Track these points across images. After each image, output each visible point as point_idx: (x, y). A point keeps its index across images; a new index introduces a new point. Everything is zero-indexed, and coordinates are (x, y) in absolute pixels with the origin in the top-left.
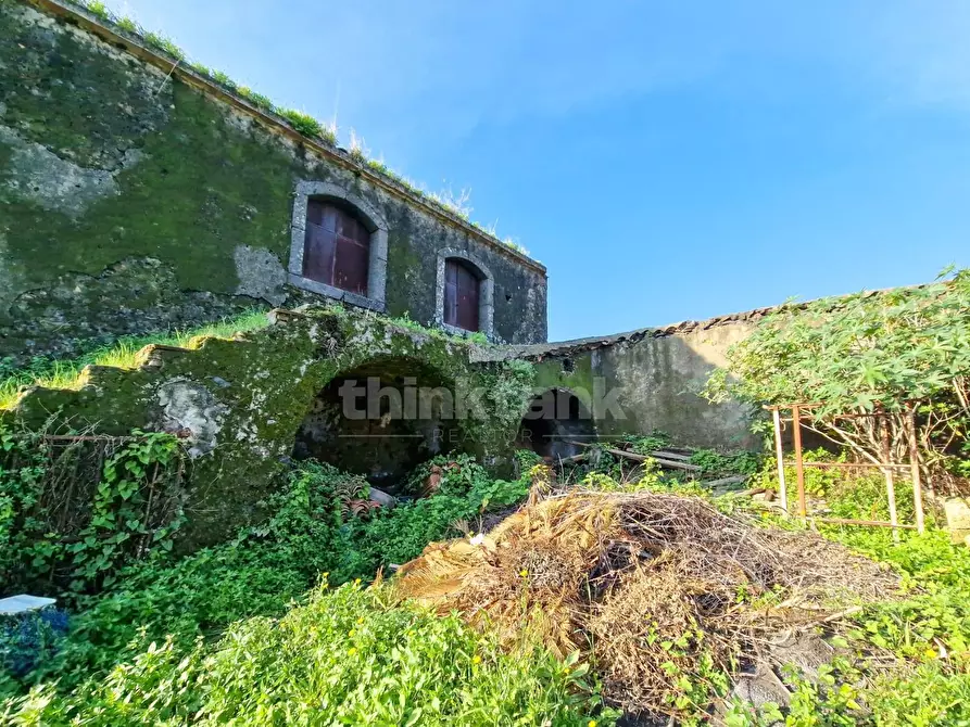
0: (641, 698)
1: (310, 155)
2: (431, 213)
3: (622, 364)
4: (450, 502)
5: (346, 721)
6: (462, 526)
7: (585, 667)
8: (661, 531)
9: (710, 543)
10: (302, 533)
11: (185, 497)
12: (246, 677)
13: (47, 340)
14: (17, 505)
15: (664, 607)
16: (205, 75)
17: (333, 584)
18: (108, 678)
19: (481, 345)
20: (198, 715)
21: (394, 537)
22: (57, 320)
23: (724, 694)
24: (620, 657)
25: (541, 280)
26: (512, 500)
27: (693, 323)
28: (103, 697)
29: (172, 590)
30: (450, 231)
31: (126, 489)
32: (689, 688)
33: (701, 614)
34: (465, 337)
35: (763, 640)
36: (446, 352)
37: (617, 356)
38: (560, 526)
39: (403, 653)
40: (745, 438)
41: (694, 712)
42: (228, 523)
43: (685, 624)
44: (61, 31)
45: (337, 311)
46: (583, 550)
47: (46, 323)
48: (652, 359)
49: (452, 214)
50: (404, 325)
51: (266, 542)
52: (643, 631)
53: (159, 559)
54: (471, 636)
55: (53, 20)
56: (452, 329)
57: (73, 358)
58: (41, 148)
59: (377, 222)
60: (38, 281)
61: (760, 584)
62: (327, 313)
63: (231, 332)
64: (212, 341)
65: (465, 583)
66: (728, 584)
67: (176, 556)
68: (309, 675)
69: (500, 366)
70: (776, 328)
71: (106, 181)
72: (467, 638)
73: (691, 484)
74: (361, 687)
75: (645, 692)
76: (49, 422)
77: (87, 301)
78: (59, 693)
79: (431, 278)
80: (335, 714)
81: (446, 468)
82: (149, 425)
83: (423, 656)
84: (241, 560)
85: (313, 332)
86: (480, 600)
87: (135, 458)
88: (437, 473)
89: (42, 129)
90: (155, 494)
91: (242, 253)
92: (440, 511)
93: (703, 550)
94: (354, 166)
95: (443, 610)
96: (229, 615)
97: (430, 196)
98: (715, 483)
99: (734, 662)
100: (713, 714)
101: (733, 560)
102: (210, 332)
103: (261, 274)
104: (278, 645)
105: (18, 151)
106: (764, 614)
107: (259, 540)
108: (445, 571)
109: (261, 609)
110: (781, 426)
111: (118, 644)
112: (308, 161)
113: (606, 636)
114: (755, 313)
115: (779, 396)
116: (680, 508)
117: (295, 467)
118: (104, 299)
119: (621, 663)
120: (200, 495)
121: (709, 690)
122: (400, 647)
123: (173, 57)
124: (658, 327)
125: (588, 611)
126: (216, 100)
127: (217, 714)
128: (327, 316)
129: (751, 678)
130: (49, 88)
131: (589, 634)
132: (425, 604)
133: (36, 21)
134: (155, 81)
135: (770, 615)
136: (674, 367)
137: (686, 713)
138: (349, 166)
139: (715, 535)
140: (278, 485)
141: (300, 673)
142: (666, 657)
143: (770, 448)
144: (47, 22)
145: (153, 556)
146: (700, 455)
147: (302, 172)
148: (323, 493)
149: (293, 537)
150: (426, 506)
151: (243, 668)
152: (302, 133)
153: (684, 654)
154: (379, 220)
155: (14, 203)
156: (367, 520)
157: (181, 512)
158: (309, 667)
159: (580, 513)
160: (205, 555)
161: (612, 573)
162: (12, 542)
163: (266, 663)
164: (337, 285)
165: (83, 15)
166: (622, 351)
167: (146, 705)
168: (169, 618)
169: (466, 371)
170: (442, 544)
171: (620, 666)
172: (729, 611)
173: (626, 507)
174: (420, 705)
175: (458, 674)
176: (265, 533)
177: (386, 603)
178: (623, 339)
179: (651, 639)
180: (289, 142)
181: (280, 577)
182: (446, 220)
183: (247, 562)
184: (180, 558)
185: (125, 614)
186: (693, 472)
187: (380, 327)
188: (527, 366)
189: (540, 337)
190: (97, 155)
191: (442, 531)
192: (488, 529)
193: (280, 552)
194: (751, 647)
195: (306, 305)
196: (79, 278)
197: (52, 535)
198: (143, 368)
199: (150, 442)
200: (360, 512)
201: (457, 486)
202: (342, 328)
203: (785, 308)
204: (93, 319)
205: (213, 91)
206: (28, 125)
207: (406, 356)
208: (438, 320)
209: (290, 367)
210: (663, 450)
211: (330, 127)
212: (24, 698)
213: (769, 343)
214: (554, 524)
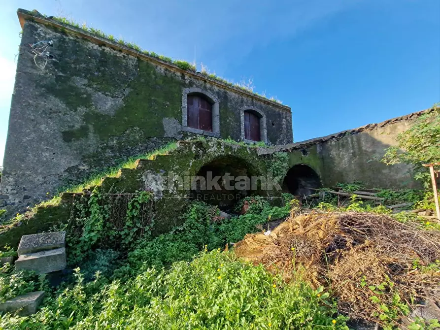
0: (359, 313)
1: (186, 77)
2: (236, 92)
3: (334, 149)
4: (253, 216)
5: (220, 306)
6: (260, 227)
7: (327, 294)
8: (364, 231)
9: (394, 238)
10: (195, 229)
11: (154, 215)
12: (180, 284)
13: (107, 160)
14: (104, 218)
15: (369, 269)
16: (148, 54)
17: (209, 250)
18: (136, 280)
19: (262, 147)
20: (165, 296)
21: (231, 231)
22: (109, 153)
23: (407, 314)
24: (346, 291)
25: (288, 114)
26: (282, 216)
27: (374, 124)
28: (134, 286)
29: (152, 249)
30: (245, 99)
31: (135, 212)
32: (387, 310)
33: (391, 273)
34: (255, 144)
35: (429, 289)
36: (247, 152)
37: (331, 145)
38: (308, 228)
39: (240, 280)
40: (411, 183)
41: (390, 322)
42: (169, 225)
43: (382, 278)
44: (101, 49)
45: (202, 139)
46: (321, 240)
47: (107, 154)
48: (351, 145)
49: (245, 91)
50: (229, 142)
51: (182, 232)
52: (357, 280)
53: (147, 238)
54: (269, 275)
55: (97, 46)
56: (249, 141)
57: (115, 166)
58: (100, 93)
59: (214, 100)
60: (103, 140)
61: (427, 260)
62: (198, 140)
63: (164, 152)
64: (158, 156)
65: (264, 252)
66: (407, 259)
67: (153, 237)
68: (203, 286)
69: (272, 156)
70: (428, 122)
71: (120, 102)
72: (267, 276)
73: (379, 207)
74: (224, 292)
75: (361, 310)
76: (111, 189)
77: (117, 146)
78: (121, 284)
79: (238, 120)
80: (215, 302)
81: (250, 202)
82: (141, 189)
83: (249, 282)
84: (174, 239)
85: (193, 149)
86: (272, 260)
87: (137, 201)
88: (247, 204)
89: (99, 86)
90: (144, 214)
91: (165, 121)
92: (250, 220)
93: (390, 241)
94: (204, 78)
95: (255, 263)
96: (172, 260)
97: (235, 85)
98: (393, 206)
99: (413, 299)
100: (400, 324)
101: (409, 247)
102: (157, 153)
103: (173, 128)
104: (191, 273)
105: (93, 96)
106: (430, 275)
107: (180, 231)
108: (255, 247)
109: (183, 258)
110: (435, 175)
111: (137, 268)
112: (186, 80)
113: (337, 280)
114: (413, 115)
115: (432, 158)
116: (374, 219)
117: (191, 203)
118: (123, 144)
119: (346, 294)
120: (159, 214)
121: (398, 312)
122: (239, 277)
123: (137, 50)
124: (353, 129)
125: (326, 268)
126: (152, 63)
127: (172, 297)
128: (198, 142)
129: (422, 307)
130: (100, 71)
131: (328, 279)
132: (247, 260)
133: (92, 47)
134: (132, 61)
135: (434, 276)
136: (364, 148)
137: (385, 322)
138: (202, 79)
139: (397, 234)
140: (185, 210)
141: (200, 284)
142: (372, 294)
143: (428, 187)
144: (96, 47)
145: (145, 236)
146: (383, 192)
147: (184, 85)
148: (202, 213)
149: (192, 231)
150: (243, 219)
151: (179, 280)
152: (183, 69)
153: (383, 293)
154: (215, 99)
155: (94, 114)
156: (220, 224)
157: (153, 221)
158: (203, 282)
159: (318, 221)
160: (162, 237)
161: (337, 250)
162: (103, 231)
163: (187, 279)
164: (201, 129)
165: (107, 42)
166: (333, 143)
167: (148, 290)
168: (153, 260)
169: (257, 159)
170: (252, 235)
171: (345, 296)
172: (408, 273)
173: (342, 219)
174: (249, 303)
175: (265, 291)
176: (182, 229)
177: (231, 258)
178: (333, 137)
179: (363, 284)
180: (179, 74)
181: (189, 246)
182: (243, 94)
183: (176, 240)
184: (154, 238)
185: (138, 257)
186: (379, 201)
187: (219, 144)
188: (285, 154)
189: (290, 141)
190: (116, 93)
191: (251, 229)
192: (272, 229)
193: (188, 236)
194: (422, 292)
195: (190, 138)
196: (115, 137)
197: (114, 228)
198: (137, 168)
199: (141, 195)
200: (216, 221)
201: (256, 210)
202: (204, 146)
203: (433, 110)
204: (120, 152)
205: (151, 60)
206: (95, 86)
207: (230, 155)
208: (242, 138)
209: (186, 164)
210: (360, 190)
211: (193, 65)
212: (110, 285)
213: (425, 130)
214: (304, 227)
